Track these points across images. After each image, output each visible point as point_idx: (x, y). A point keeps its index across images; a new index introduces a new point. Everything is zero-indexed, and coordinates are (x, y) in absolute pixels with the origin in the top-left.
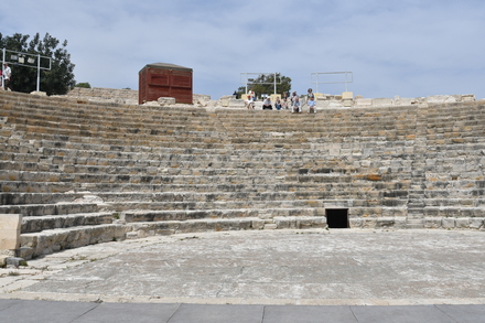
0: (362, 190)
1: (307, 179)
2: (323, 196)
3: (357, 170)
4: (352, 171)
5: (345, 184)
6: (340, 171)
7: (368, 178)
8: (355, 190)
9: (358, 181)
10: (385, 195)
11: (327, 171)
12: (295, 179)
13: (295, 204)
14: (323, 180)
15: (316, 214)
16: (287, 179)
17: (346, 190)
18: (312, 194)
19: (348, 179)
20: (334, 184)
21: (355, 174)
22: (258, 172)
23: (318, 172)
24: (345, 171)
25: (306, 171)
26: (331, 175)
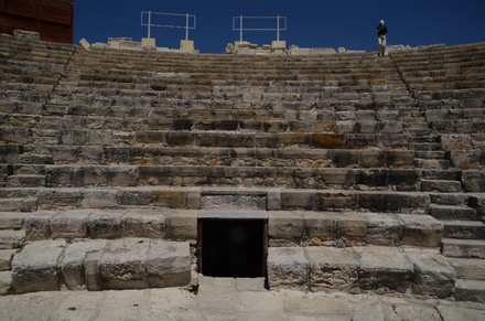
0: (304, 166)
1: (184, 140)
2: (209, 178)
3: (292, 126)
4: (283, 127)
5: (264, 150)
6: (257, 126)
7: (314, 141)
8: (289, 166)
9: (295, 147)
10: (362, 179)
11: (232, 126)
12: (157, 138)
13: (124, 200)
14: (217, 141)
15: (169, 232)
16: (141, 138)
17: (266, 165)
18: (180, 173)
19: (272, 143)
20: (240, 150)
21: (288, 132)
22: (84, 123)
23: (213, 126)
24: (267, 127)
25: (188, 125)
26: (238, 132)
